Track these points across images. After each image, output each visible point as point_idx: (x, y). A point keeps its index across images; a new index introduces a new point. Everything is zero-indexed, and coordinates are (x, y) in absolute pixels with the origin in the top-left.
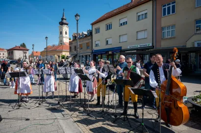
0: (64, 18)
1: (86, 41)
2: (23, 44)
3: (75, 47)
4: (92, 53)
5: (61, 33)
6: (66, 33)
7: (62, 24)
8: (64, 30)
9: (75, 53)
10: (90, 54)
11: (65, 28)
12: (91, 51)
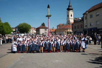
0: (70, 5)
1: (80, 24)
2: (43, 23)
3: (75, 27)
4: (84, 30)
5: (68, 16)
6: (71, 16)
7: (69, 9)
8: (70, 13)
9: (75, 30)
10: (82, 31)
11: (71, 12)
12: (83, 29)
